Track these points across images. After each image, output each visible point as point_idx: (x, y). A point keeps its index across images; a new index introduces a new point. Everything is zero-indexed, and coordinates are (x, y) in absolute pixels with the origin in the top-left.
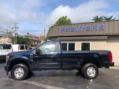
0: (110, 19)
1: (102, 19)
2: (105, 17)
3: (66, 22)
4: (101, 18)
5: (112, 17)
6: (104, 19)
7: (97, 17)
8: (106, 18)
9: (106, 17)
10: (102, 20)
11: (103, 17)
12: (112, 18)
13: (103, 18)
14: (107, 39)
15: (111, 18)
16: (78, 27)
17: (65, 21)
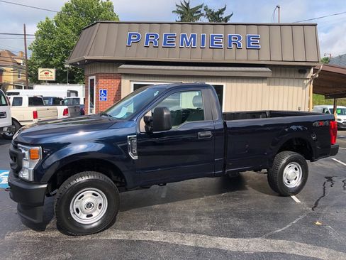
0: (220, 16)
1: (199, 12)
2: (206, 9)
3: (100, 11)
4: (196, 10)
5: (224, 9)
6: (205, 12)
7: (188, 5)
8: (210, 10)
9: (209, 8)
10: (199, 16)
11: (201, 6)
12: (224, 12)
13: (203, 11)
14: (270, 75)
15: (222, 14)
16: (184, 36)
17: (95, 7)
